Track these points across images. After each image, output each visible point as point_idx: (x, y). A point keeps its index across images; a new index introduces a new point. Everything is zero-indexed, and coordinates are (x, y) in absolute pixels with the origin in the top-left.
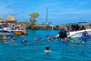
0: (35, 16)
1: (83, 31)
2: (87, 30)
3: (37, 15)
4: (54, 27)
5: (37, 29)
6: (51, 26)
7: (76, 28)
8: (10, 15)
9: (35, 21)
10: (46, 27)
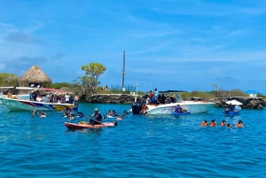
0: (97, 70)
1: (175, 104)
2: (180, 104)
3: (101, 69)
4: (138, 98)
5: (99, 102)
6: (134, 95)
7: (162, 100)
8: (33, 67)
9: (94, 84)
10: (121, 97)
